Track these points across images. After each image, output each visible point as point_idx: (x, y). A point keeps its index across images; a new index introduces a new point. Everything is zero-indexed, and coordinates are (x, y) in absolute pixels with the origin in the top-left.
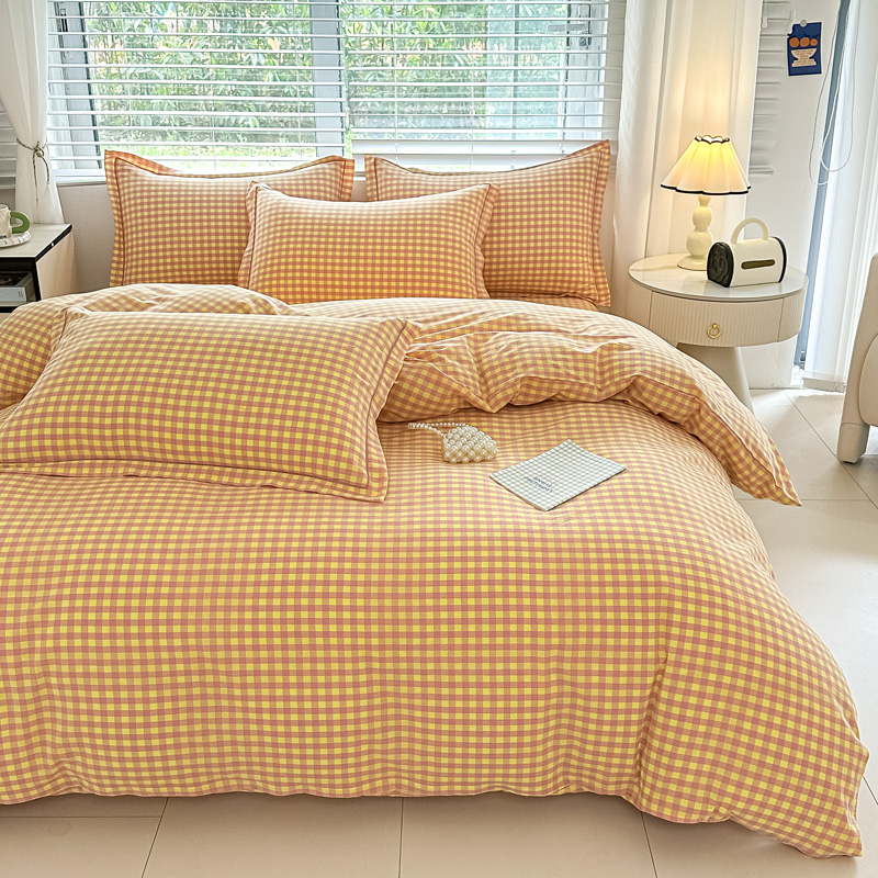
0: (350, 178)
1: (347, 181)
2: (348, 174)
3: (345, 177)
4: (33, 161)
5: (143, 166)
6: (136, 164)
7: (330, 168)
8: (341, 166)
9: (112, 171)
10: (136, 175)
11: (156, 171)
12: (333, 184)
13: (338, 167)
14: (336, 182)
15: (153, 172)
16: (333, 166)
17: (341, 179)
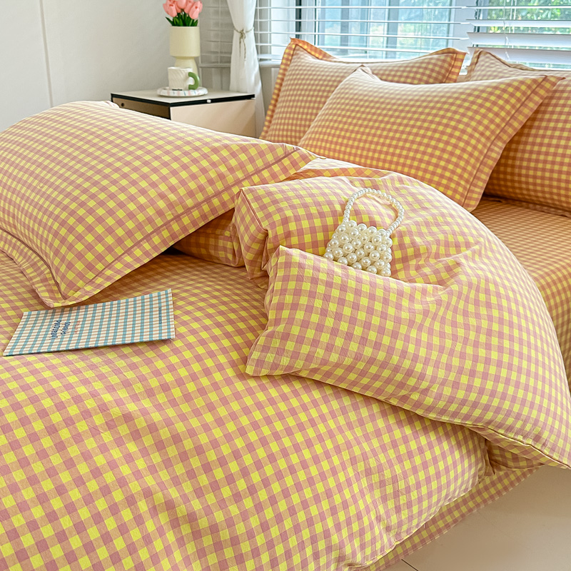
0: (457, 71)
1: (453, 73)
2: (456, 67)
3: (453, 70)
4: (240, 42)
5: (313, 53)
6: (309, 50)
7: (438, 60)
8: (452, 58)
9: (289, 54)
10: (299, 58)
11: (321, 57)
12: (434, 75)
13: (449, 59)
14: (439, 73)
15: (318, 58)
16: (442, 57)
17: (447, 70)
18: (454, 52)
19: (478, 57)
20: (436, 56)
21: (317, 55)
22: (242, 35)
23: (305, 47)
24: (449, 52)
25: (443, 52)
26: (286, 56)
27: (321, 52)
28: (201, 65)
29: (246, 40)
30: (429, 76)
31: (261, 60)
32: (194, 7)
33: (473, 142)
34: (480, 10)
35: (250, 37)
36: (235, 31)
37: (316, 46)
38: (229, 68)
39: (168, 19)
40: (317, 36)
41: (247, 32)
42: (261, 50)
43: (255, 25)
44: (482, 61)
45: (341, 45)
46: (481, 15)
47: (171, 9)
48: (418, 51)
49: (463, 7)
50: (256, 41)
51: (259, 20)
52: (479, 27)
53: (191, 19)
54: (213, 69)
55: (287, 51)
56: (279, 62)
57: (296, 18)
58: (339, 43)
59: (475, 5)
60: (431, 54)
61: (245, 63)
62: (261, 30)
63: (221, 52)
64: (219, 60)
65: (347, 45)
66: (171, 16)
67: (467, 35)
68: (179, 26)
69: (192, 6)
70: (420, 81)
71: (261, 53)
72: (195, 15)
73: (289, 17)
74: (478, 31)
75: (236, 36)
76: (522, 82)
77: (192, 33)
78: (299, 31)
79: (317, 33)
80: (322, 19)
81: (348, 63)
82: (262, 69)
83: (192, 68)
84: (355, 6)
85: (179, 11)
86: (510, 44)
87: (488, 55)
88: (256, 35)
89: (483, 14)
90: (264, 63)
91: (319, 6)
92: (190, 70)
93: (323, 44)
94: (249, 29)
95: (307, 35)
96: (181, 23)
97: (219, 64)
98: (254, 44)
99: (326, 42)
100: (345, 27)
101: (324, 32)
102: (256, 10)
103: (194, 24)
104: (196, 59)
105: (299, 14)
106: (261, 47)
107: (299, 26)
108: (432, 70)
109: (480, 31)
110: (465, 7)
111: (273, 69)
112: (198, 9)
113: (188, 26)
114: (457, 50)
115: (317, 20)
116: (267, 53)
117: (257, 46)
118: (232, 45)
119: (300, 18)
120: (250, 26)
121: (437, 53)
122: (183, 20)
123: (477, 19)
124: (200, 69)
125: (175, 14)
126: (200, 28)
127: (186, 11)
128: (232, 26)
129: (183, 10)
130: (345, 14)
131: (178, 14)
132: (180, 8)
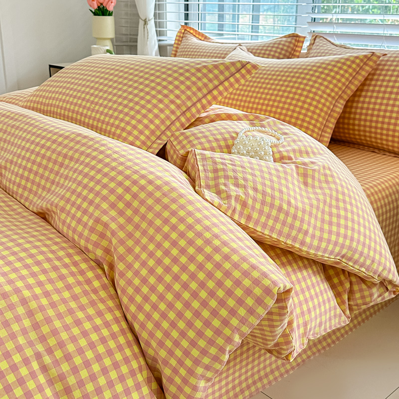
0: (299, 49)
1: (297, 51)
2: (299, 47)
3: (297, 49)
4: (144, 28)
5: (197, 36)
6: (194, 34)
7: (286, 41)
8: (296, 40)
9: (180, 36)
10: (187, 39)
11: (203, 39)
12: (283, 52)
13: (293, 41)
14: (286, 51)
15: (201, 40)
16: (289, 40)
17: (292, 49)
18: (297, 36)
19: (315, 39)
20: (284, 39)
21: (200, 37)
22: (145, 22)
23: (192, 31)
24: (294, 36)
25: (289, 36)
26: (177, 38)
27: (202, 35)
28: (115, 44)
29: (148, 26)
30: (280, 53)
31: (159, 40)
32: (110, 2)
33: (323, 101)
34: (316, 6)
35: (152, 24)
36: (140, 20)
37: (200, 31)
38: (136, 46)
39: (91, 11)
40: (200, 24)
41: (149, 20)
42: (159, 33)
43: (155, 15)
44: (318, 42)
45: (219, 30)
46: (316, 10)
47: (93, 4)
48: (272, 35)
49: (303, 4)
50: (156, 27)
51: (157, 12)
52: (315, 18)
53: (108, 11)
54: (124, 47)
55: (179, 34)
56: (173, 42)
57: (185, 11)
58: (217, 28)
59: (312, 2)
60: (281, 38)
61: (148, 42)
62: (159, 19)
63: (130, 35)
64: (129, 41)
65: (222, 30)
66: (93, 8)
67: (307, 24)
68: (99, 15)
69: (109, 1)
70: (273, 57)
71: (160, 35)
72: (111, 8)
73: (179, 10)
74: (314, 21)
75: (141, 23)
76: (357, 58)
77: (109, 21)
78: (187, 20)
79: (200, 21)
80: (204, 11)
81: (222, 43)
82: (160, 47)
83: (109, 47)
84: (228, 3)
85: (99, 5)
86: (337, 31)
87: (322, 38)
88: (155, 23)
89: (318, 9)
90: (162, 43)
91: (201, 2)
92: (108, 48)
93: (205, 30)
94: (150, 18)
95: (193, 23)
96: (101, 14)
97: (129, 43)
98: (154, 29)
99: (206, 28)
100: (221, 17)
101: (205, 20)
102: (156, 4)
103: (110, 14)
104: (112, 40)
105: (187, 7)
106: (159, 31)
107: (187, 17)
108: (282, 49)
109: (316, 21)
110: (305, 4)
111: (168, 47)
112: (113, 4)
113: (106, 15)
114: (300, 34)
115: (200, 12)
116: (163, 35)
117: (156, 31)
118: (138, 30)
119: (188, 10)
120: (151, 16)
121: (285, 37)
122: (102, 11)
123: (313, 12)
124: (115, 47)
125: (96, 7)
126: (115, 17)
127: (104, 5)
128: (137, 15)
129: (102, 4)
130: (221, 8)
131: (99, 7)
132: (99, 2)
